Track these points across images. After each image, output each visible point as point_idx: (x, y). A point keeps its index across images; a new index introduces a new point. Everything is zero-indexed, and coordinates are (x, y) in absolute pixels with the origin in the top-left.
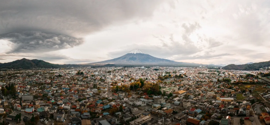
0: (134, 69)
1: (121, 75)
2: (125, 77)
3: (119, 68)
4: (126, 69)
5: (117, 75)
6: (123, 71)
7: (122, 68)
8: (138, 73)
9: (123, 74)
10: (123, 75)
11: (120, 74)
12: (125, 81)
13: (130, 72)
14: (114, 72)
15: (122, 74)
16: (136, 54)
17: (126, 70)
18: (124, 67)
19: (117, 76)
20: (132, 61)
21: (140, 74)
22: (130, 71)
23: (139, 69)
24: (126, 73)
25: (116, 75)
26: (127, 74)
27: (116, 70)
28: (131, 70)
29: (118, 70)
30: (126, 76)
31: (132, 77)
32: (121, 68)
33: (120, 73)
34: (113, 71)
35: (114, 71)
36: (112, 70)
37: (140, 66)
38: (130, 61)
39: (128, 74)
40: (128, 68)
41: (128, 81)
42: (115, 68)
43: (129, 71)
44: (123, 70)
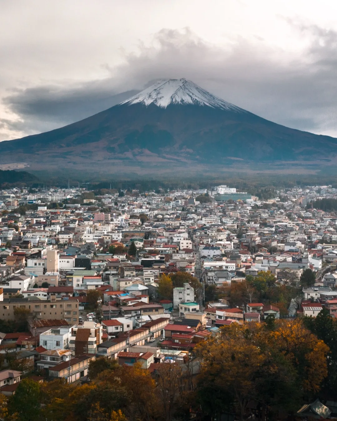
0: (168, 201)
1: (69, 243)
2: (108, 257)
3: (57, 196)
4: (108, 200)
5: (40, 244)
6: (86, 215)
7: (84, 196)
8: (203, 228)
9: (89, 238)
10: (89, 247)
11: (64, 238)
12: (117, 303)
13: (139, 221)
14: (22, 219)
15: (78, 234)
16: (172, 106)
17: (108, 210)
18: (94, 187)
19: (38, 255)
20: (147, 152)
21: (223, 236)
22: (137, 211)
23: (204, 199)
24: (109, 228)
25: (33, 242)
26: (118, 237)
27: (35, 207)
28: (144, 210)
29: (53, 205)
30: (114, 251)
31: (169, 257)
32: (71, 193)
33: (68, 230)
34: (15, 211)
35: (23, 213)
36: (8, 204)
37: (202, 187)
38: (129, 154)
39: (125, 235)
40: (121, 195)
41: (145, 300)
42: (31, 197)
43: (133, 217)
44: (90, 210)
